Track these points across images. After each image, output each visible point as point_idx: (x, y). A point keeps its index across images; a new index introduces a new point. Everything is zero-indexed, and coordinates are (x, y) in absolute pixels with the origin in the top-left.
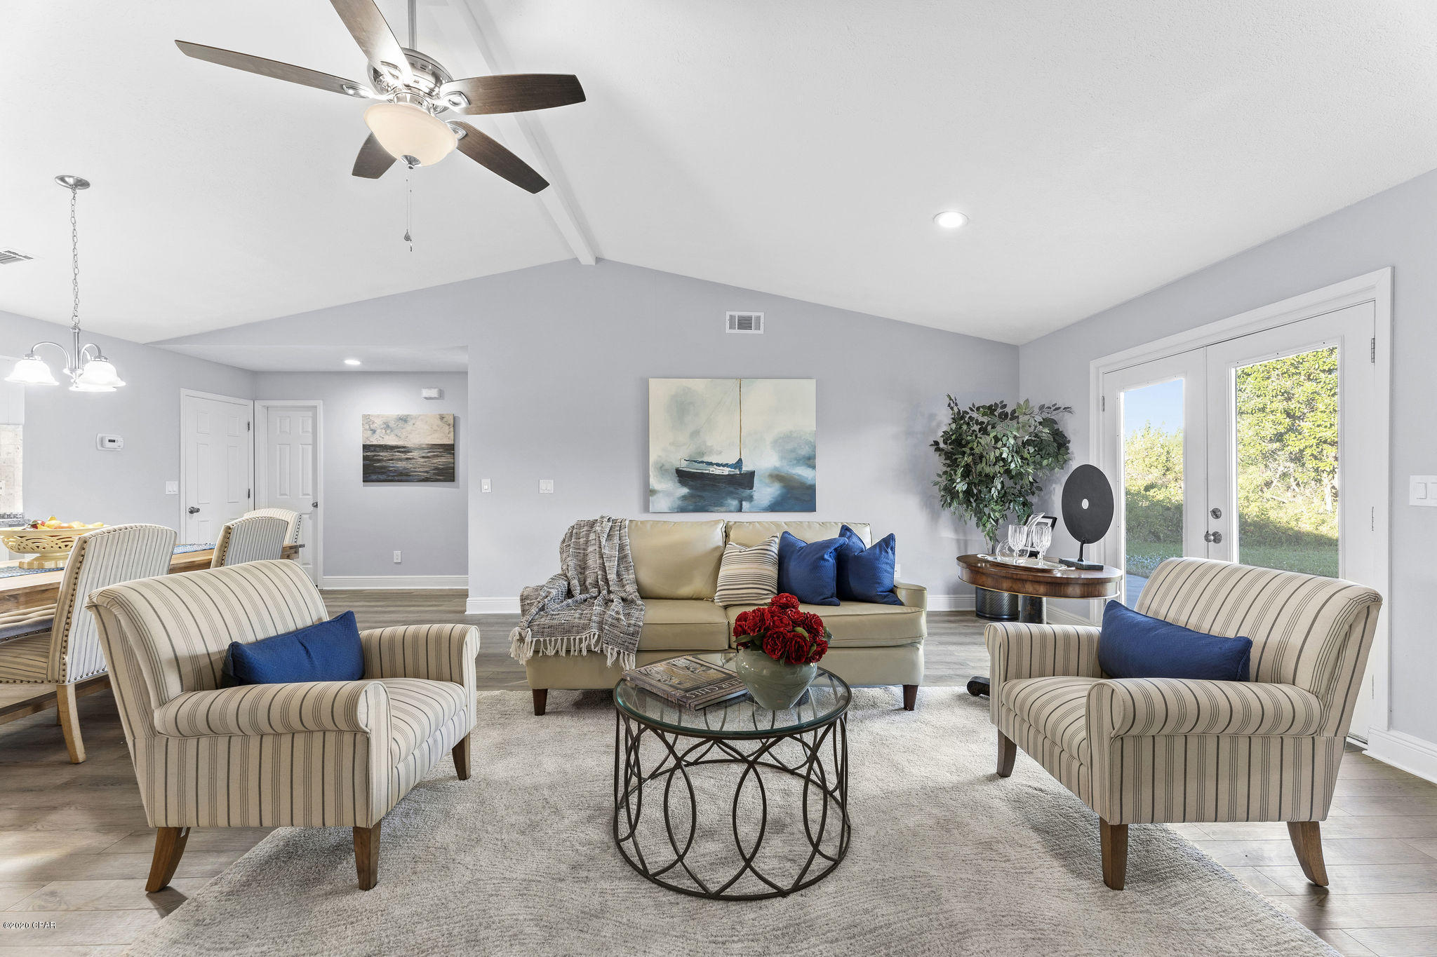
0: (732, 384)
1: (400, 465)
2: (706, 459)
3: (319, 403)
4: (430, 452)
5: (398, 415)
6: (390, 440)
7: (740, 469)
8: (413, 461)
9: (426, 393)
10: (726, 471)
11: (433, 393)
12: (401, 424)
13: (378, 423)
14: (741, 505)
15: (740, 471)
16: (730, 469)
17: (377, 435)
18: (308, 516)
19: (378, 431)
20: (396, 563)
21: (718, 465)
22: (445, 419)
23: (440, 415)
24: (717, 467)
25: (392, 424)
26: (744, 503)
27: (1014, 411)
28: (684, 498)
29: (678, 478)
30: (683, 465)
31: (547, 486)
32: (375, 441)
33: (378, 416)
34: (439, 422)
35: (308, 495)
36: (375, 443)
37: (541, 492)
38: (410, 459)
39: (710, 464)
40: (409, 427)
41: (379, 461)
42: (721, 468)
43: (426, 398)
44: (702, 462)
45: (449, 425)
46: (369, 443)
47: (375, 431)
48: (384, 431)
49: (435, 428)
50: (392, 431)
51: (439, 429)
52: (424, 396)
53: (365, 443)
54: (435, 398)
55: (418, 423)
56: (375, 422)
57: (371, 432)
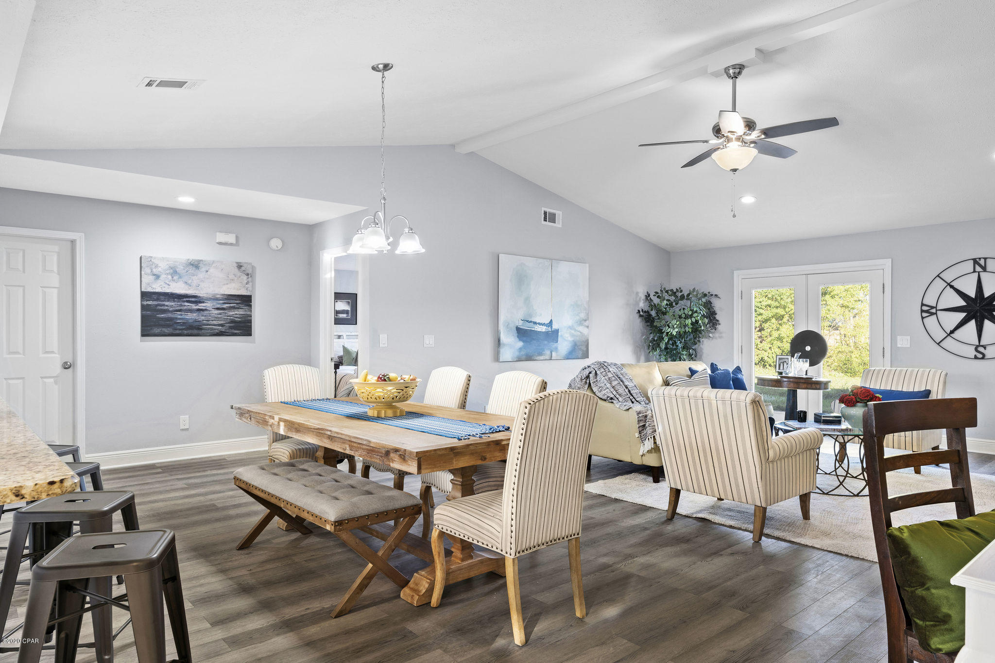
0: (547, 263)
2: (534, 320)
3: (79, 237)
5: (188, 260)
6: (178, 288)
7: (552, 327)
9: (221, 237)
10: (543, 329)
11: (231, 239)
12: (192, 270)
13: (163, 266)
14: (552, 354)
15: (551, 329)
16: (545, 327)
17: (160, 282)
18: (52, 380)
19: (163, 276)
20: (183, 430)
21: (540, 324)
22: (243, 268)
23: (237, 263)
24: (539, 326)
25: (180, 269)
26: (553, 353)
27: (688, 295)
28: (520, 349)
29: (517, 334)
30: (520, 324)
31: (429, 340)
32: (158, 287)
33: (163, 259)
34: (236, 270)
35: (52, 352)
36: (158, 290)
37: (425, 346)
39: (535, 323)
40: (201, 275)
42: (541, 326)
43: (220, 243)
44: (531, 322)
45: (248, 275)
46: (150, 290)
47: (157, 277)
48: (170, 277)
49: (231, 276)
50: (180, 277)
51: (236, 278)
52: (218, 241)
53: (143, 290)
54: (231, 244)
55: (212, 270)
56: (157, 266)
57: (152, 278)
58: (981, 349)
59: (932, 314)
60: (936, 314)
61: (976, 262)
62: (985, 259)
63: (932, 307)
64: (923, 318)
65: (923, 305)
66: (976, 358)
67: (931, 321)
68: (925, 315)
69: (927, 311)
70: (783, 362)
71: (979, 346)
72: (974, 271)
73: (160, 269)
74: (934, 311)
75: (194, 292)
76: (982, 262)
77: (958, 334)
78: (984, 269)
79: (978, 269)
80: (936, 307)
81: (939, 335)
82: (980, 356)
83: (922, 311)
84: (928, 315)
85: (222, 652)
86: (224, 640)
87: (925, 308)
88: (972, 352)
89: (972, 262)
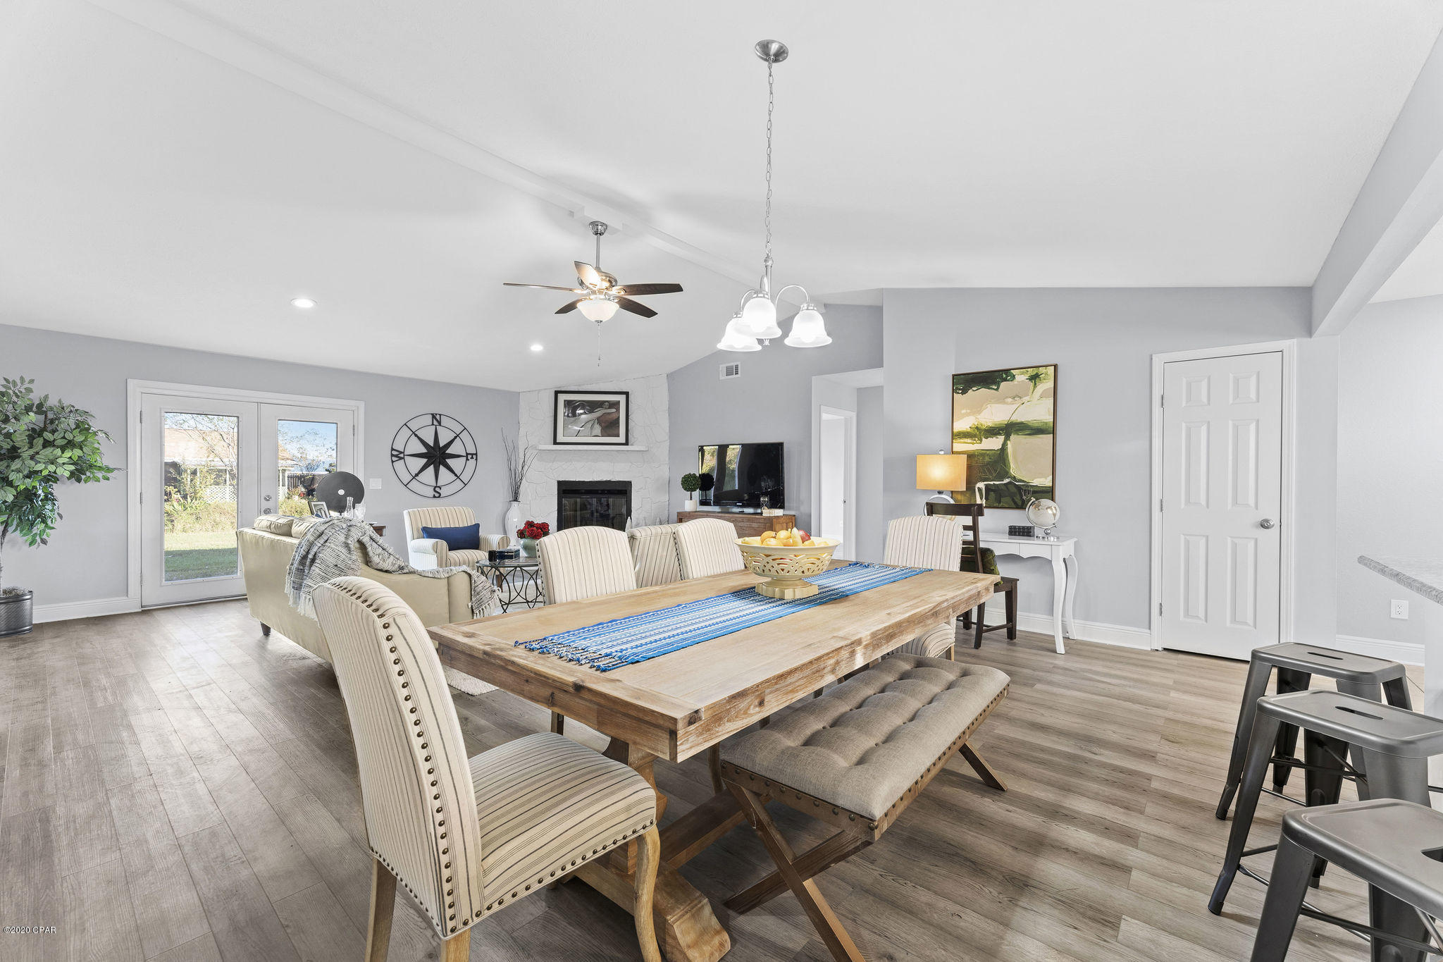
58: (437, 489)
59: (401, 458)
60: (404, 458)
61: (434, 416)
62: (440, 415)
63: (401, 453)
64: (393, 462)
65: (393, 449)
66: (434, 497)
67: (399, 465)
68: (394, 459)
69: (396, 456)
70: (320, 509)
71: (435, 487)
72: (433, 424)
74: (402, 455)
76: (438, 417)
77: (421, 477)
78: (440, 423)
79: (435, 423)
80: (404, 453)
81: (406, 477)
82: (437, 495)
83: (392, 455)
84: (397, 459)
85: (1153, 837)
86: (1136, 847)
87: (394, 453)
88: (430, 492)
89: (431, 416)
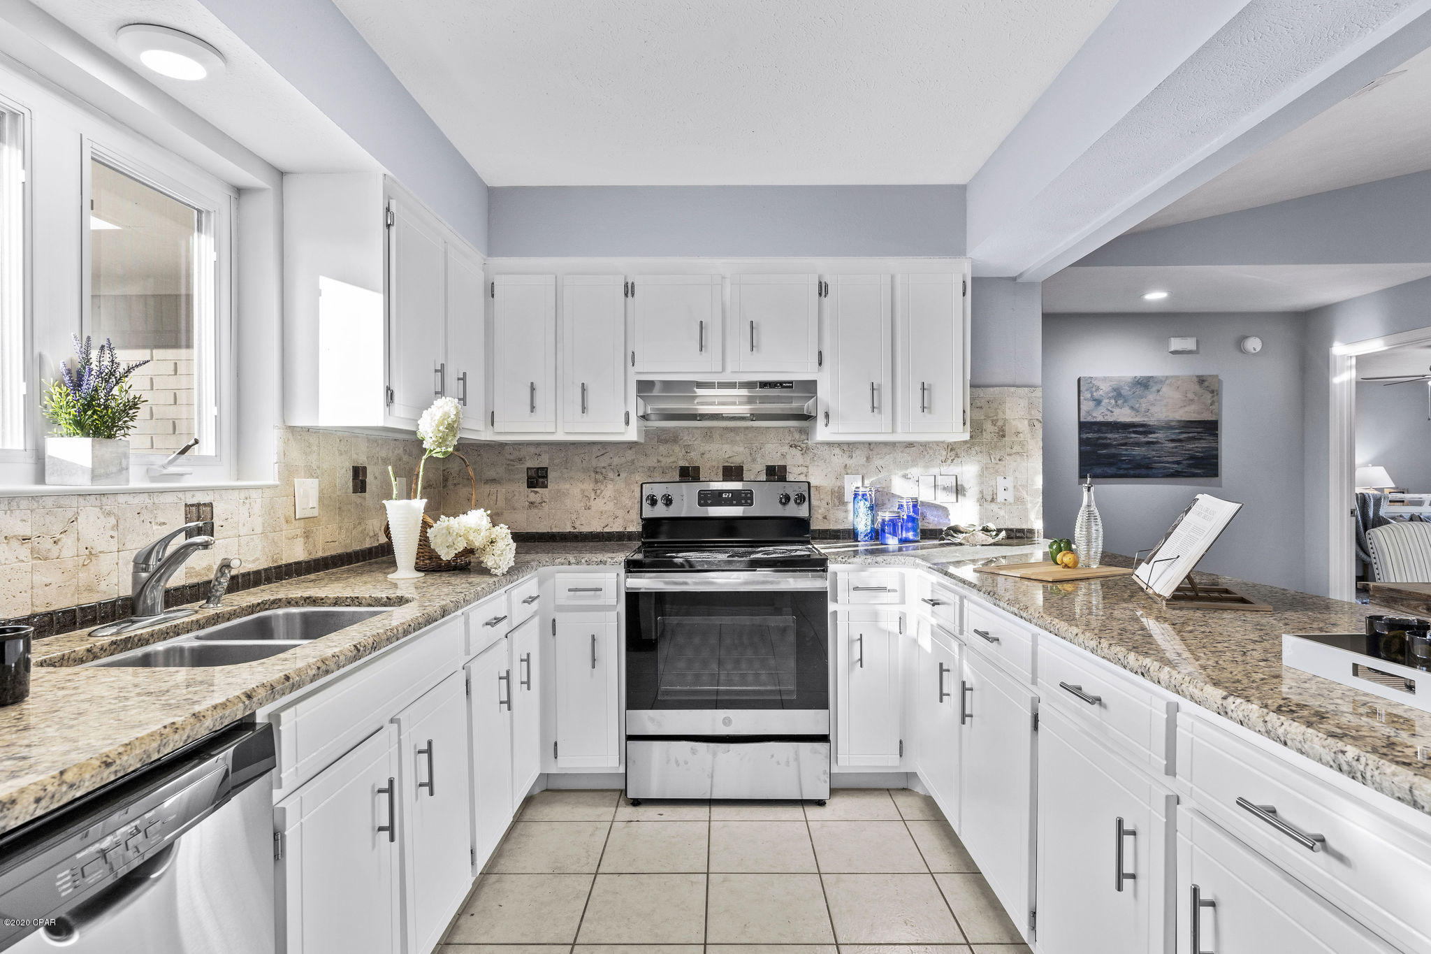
1: (1138, 452)
4: (1182, 433)
5: (1135, 377)
6: (1123, 415)
8: (1156, 447)
9: (1176, 344)
11: (1189, 344)
12: (1139, 391)
13: (1105, 388)
17: (1102, 409)
19: (1105, 401)
22: (1206, 384)
23: (1198, 376)
25: (1126, 391)
32: (1097, 416)
33: (1105, 379)
34: (1197, 387)
36: (1100, 419)
38: (1152, 443)
40: (1151, 396)
41: (1106, 446)
43: (1172, 352)
45: (1212, 392)
46: (1089, 419)
47: (1098, 402)
48: (1113, 401)
49: (1191, 396)
50: (1126, 401)
51: (1196, 398)
52: (1172, 349)
53: (1082, 420)
54: (1190, 352)
55: (1165, 389)
56: (1098, 389)
57: (1092, 404)
73: (1101, 392)
75: (1142, 419)
